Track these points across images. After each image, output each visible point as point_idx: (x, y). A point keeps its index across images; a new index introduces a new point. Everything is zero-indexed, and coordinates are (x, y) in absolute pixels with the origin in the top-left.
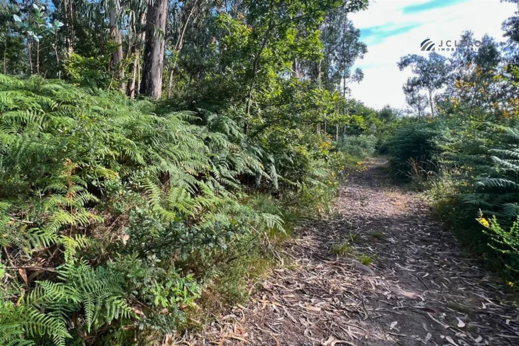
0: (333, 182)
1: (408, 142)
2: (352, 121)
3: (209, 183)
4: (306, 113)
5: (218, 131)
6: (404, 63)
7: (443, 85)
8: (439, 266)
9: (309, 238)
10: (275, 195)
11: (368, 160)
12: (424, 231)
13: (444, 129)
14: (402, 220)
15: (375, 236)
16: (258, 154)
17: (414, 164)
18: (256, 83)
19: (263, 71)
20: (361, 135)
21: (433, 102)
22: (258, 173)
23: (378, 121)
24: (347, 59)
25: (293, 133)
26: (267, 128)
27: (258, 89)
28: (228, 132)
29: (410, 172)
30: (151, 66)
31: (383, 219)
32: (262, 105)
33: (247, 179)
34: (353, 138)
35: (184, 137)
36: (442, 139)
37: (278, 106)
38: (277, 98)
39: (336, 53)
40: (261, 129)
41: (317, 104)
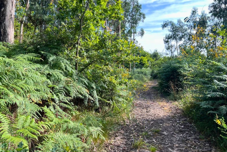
0: (130, 98)
1: (168, 71)
2: (141, 60)
3: (51, 108)
4: (114, 55)
5: (57, 69)
6: (164, 26)
7: (183, 39)
8: (190, 147)
9: (119, 138)
10: (97, 110)
11: (147, 83)
12: (180, 125)
13: (185, 64)
14: (169, 119)
15: (156, 132)
16: (85, 84)
17: (172, 84)
18: (82, 34)
19: (86, 25)
20: (143, 68)
21: (178, 48)
22: (85, 97)
23: (152, 60)
24: (135, 22)
25: (107, 68)
26: (91, 66)
27: (84, 38)
28: (64, 69)
29: (170, 89)
30: (5, 19)
31: (159, 120)
32: (87, 50)
33: (78, 101)
34: (139, 70)
35: (30, 74)
36: (184, 70)
37: (96, 50)
38: (96, 45)
39: (129, 18)
40: (86, 66)
41: (121, 49)
